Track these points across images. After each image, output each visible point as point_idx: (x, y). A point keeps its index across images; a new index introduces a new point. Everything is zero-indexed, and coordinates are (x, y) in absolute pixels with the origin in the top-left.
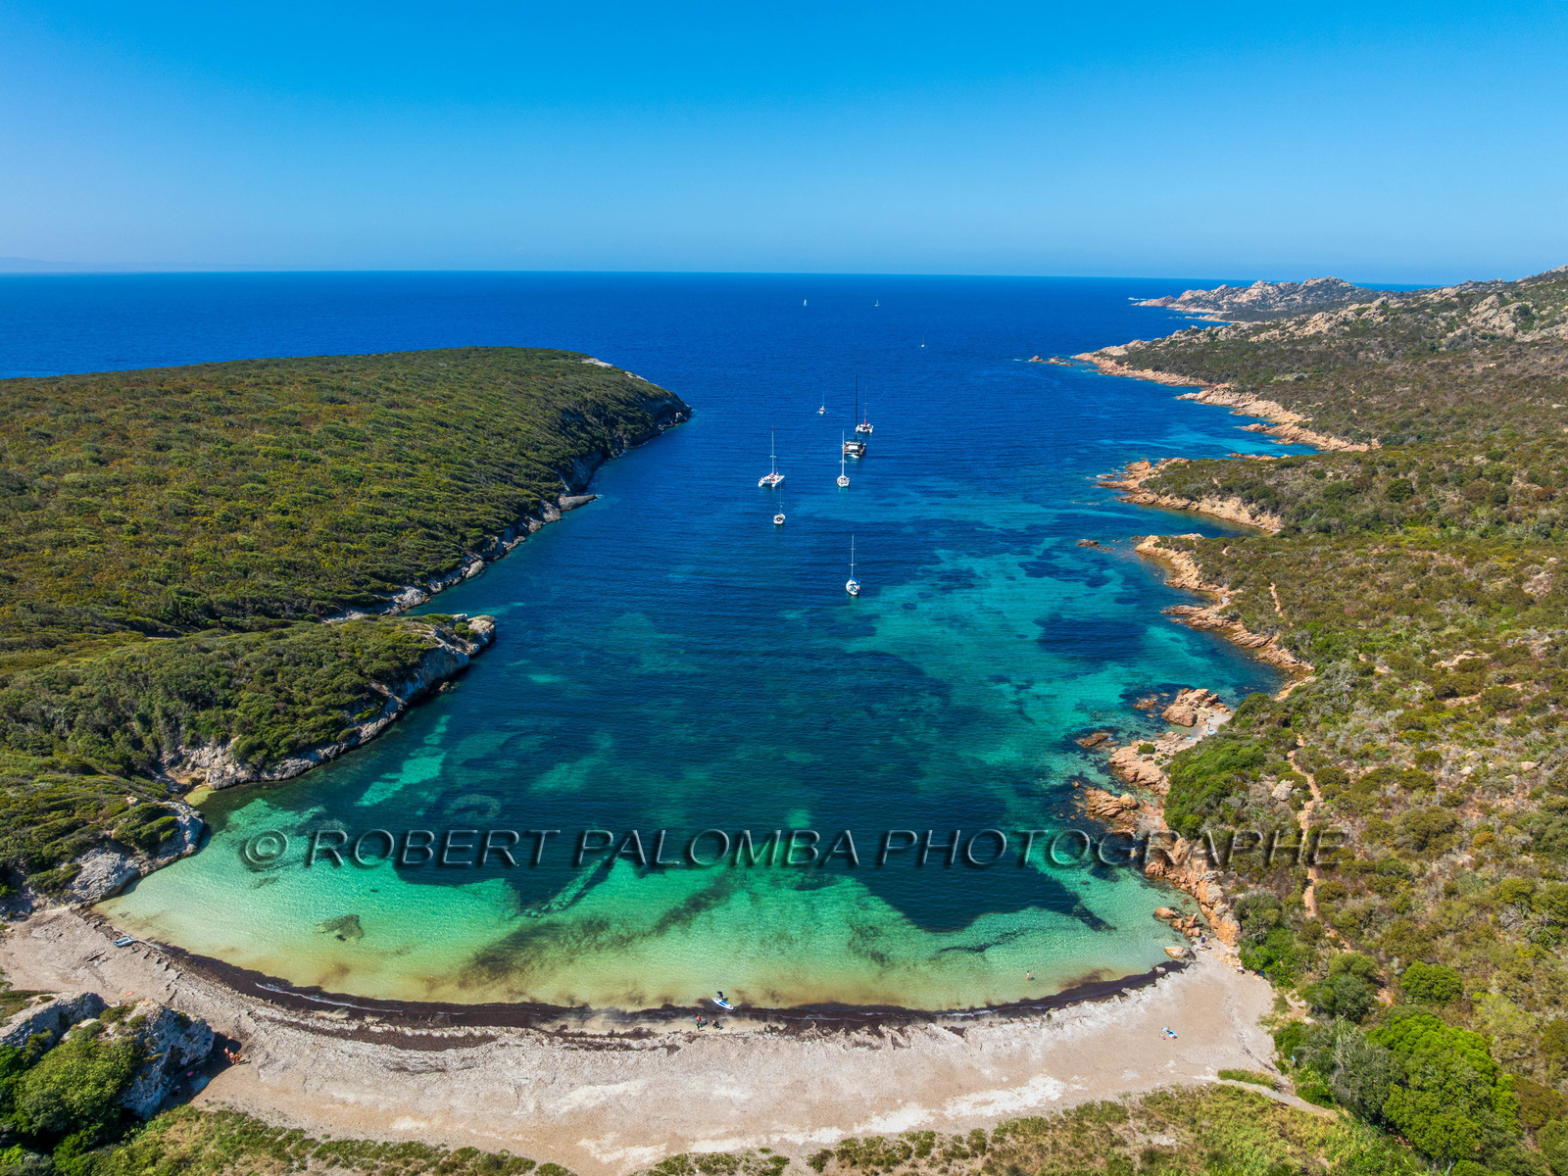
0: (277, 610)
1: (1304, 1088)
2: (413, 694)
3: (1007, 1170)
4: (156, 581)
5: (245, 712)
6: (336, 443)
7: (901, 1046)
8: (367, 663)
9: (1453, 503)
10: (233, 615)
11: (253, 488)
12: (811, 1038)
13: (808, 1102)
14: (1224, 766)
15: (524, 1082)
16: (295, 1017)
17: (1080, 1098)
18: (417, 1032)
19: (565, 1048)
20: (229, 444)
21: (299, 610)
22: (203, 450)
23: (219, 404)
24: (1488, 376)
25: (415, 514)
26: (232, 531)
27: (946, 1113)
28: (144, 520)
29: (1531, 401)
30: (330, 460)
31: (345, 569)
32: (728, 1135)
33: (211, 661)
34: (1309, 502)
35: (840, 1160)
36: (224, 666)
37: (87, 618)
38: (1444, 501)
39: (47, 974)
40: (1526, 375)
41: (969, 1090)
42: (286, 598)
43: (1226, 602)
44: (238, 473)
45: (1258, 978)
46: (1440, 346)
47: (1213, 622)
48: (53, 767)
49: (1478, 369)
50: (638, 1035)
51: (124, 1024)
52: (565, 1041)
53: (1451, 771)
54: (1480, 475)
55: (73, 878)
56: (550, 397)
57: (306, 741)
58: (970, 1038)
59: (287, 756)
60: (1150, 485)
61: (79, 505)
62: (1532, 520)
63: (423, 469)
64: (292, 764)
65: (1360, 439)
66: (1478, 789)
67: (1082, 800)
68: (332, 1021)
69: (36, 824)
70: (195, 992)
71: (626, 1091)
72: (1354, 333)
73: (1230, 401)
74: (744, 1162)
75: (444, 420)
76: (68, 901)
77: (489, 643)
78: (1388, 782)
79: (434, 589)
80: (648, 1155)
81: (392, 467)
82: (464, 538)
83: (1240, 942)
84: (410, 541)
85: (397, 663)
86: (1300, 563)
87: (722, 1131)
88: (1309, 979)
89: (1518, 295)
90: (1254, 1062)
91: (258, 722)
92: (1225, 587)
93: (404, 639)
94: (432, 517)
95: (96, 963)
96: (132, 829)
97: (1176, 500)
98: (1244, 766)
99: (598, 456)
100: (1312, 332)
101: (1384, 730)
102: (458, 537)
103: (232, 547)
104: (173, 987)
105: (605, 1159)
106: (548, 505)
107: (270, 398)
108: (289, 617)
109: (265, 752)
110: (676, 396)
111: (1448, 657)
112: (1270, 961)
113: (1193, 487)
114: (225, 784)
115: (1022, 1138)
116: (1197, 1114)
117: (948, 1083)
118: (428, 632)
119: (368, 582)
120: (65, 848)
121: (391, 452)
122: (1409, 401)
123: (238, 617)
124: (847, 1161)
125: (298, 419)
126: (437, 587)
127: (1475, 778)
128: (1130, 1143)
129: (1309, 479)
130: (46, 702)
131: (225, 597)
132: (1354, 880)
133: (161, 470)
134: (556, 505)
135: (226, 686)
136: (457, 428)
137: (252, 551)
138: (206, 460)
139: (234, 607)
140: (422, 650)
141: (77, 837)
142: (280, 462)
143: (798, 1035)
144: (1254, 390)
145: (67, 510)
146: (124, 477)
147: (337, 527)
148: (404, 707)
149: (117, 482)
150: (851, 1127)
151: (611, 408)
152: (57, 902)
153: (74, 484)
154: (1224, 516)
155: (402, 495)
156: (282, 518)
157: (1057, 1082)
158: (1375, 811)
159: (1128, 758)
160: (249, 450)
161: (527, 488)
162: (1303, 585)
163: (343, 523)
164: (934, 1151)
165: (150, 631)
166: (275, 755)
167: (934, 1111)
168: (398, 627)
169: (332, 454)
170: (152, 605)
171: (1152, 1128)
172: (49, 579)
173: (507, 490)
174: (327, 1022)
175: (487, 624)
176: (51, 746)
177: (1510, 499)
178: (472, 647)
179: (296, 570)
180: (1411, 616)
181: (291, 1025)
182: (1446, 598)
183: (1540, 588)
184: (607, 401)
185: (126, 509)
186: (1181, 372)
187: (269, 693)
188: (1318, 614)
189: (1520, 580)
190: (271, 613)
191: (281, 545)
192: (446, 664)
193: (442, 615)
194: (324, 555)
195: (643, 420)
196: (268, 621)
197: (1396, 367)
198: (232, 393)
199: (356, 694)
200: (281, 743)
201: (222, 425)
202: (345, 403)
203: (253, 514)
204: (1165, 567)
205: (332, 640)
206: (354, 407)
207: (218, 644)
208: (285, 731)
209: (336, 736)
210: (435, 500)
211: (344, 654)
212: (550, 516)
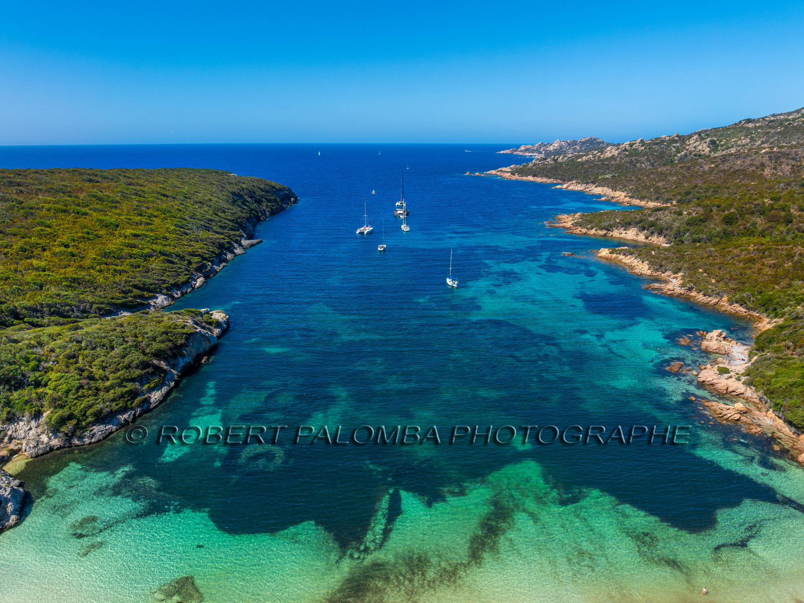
0: (68, 312)
2: (184, 367)
5: (54, 389)
6: (98, 204)
8: (148, 346)
9: (762, 224)
10: (33, 317)
11: (42, 230)
20: (21, 203)
21: (84, 311)
25: (158, 248)
26: (27, 258)
30: (94, 214)
31: (115, 283)
33: (21, 350)
34: (679, 227)
36: (32, 353)
38: (757, 223)
42: (74, 303)
44: (30, 221)
46: (675, 160)
54: (772, 209)
56: (223, 185)
57: (108, 409)
59: (94, 423)
60: (576, 224)
63: (157, 221)
64: (99, 430)
65: (667, 201)
72: (631, 155)
75: (165, 193)
77: (226, 328)
79: (176, 296)
81: (137, 219)
82: (190, 263)
84: (156, 264)
85: (170, 344)
89: (708, 135)
91: (67, 397)
92: (668, 273)
93: (173, 326)
94: (167, 249)
97: (599, 231)
99: (255, 220)
100: (610, 155)
102: (186, 262)
103: (29, 269)
106: (236, 245)
108: (77, 317)
109: (74, 422)
110: (290, 190)
113: (606, 224)
114: (40, 452)
118: (185, 321)
119: (131, 291)
121: (135, 210)
122: (679, 184)
123: (38, 317)
125: (69, 189)
126: (177, 294)
131: (26, 303)
134: (240, 245)
135: (36, 369)
136: (174, 198)
137: (44, 271)
139: (34, 310)
140: (186, 334)
142: (59, 214)
144: (593, 183)
147: (106, 255)
148: (179, 377)
151: (258, 193)
154: (629, 238)
155: (146, 236)
156: (65, 249)
159: (712, 377)
160: (36, 206)
161: (222, 234)
163: (109, 253)
166: (84, 423)
168: (165, 318)
169: (95, 210)
173: (210, 235)
175: (223, 315)
178: (217, 331)
179: (79, 284)
184: (255, 189)
187: (73, 373)
190: (64, 314)
191: (66, 267)
192: (203, 343)
193: (193, 310)
194: (98, 274)
195: (275, 201)
196: (61, 320)
197: (662, 169)
199: (143, 369)
200: (88, 413)
201: (15, 192)
202: (99, 182)
203: (43, 247)
204: (623, 265)
205: (118, 329)
206: (106, 185)
207: (25, 336)
208: (90, 403)
209: (132, 403)
210: (167, 239)
211: (130, 339)
212: (238, 251)
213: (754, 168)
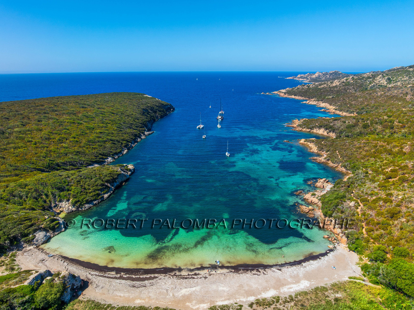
0: (76, 164)
1: (371, 280)
2: (116, 186)
3: (300, 305)
4: (43, 157)
5: (73, 192)
6: (86, 119)
7: (266, 274)
8: (104, 178)
9: (379, 129)
10: (64, 166)
11: (66, 132)
12: (242, 273)
13: (244, 290)
14: (336, 198)
15: (168, 288)
16: (102, 274)
17: (315, 286)
18: (136, 277)
19: (177, 279)
20: (58, 120)
21: (81, 164)
22: (51, 121)
23: (53, 109)
24: (382, 96)
25: (109, 138)
26: (61, 143)
27: (281, 291)
28: (38, 141)
29: (393, 102)
30: (85, 124)
31: (92, 153)
32: (225, 300)
33: (63, 179)
34: (342, 129)
35: (256, 305)
36: (67, 180)
37: (26, 168)
38: (377, 128)
39: (31, 265)
40: (391, 95)
41: (285, 285)
42: (78, 161)
43: (325, 156)
44: (61, 127)
45: (353, 253)
46: (368, 88)
47: (323, 161)
48: (24, 208)
49: (379, 94)
50: (196, 274)
51: (60, 278)
52: (177, 277)
53: (396, 198)
54: (386, 121)
55: (34, 239)
56: (139, 106)
57: (90, 199)
58: (283, 271)
59: (86, 204)
60: (300, 126)
61: (19, 137)
62: (400, 133)
63: (109, 125)
64: (87, 206)
65: (351, 113)
66: (404, 202)
67: (299, 208)
68: (112, 275)
69: (22, 224)
70: (73, 268)
71: (196, 290)
72: (346, 85)
73: (315, 103)
74: (231, 307)
75: (113, 112)
76: (33, 245)
77: (133, 172)
78: (380, 201)
79: (116, 158)
80: (206, 306)
81: (101, 125)
82: (122, 144)
83: (348, 243)
84: (108, 145)
85: (112, 178)
86: (343, 145)
87: (223, 299)
88: (367, 252)
89: (387, 75)
90: (357, 274)
91: (77, 195)
92: (324, 152)
93: (113, 171)
94: (113, 138)
95: (44, 262)
96: (48, 225)
97: (307, 129)
98: (341, 198)
99: (153, 121)
100: (335, 85)
101: (375, 188)
102: (120, 143)
103: (62, 148)
104: (67, 267)
105: (194, 308)
106: (142, 134)
107: (66, 107)
108: (79, 166)
109: (80, 203)
110: (171, 105)
111: (387, 168)
112: (356, 248)
113: (311, 126)
114: (69, 212)
115: (302, 297)
116: (346, 288)
117: (279, 284)
118: (118, 169)
119: (98, 156)
120: (31, 231)
121: (101, 121)
122: (362, 103)
123: (65, 166)
124: (258, 305)
125: (75, 112)
127: (403, 199)
128: (330, 296)
129: (342, 123)
130: (20, 191)
131: (61, 161)
132: (375, 226)
133: (41, 127)
134: (144, 134)
135: (68, 185)
136: (117, 114)
137: (67, 148)
138: (52, 124)
139: (64, 164)
140: (118, 174)
141: (34, 228)
142: (72, 124)
143: (238, 273)
144: (322, 100)
145: (16, 139)
146: (30, 129)
147: (89, 141)
148: (114, 189)
149: (29, 130)
150: (257, 296)
151: (155, 108)
152: (30, 245)
153: (17, 131)
154: (320, 133)
155: (105, 133)
156: (74, 139)
157: (307, 282)
158: (378, 208)
159: (309, 197)
160: (63, 121)
161: (136, 130)
162: (345, 151)
163: (91, 140)
164: (280, 301)
165: (43, 171)
166: (82, 203)
167: (278, 291)
168: (110, 168)
169: (85, 122)
170: (42, 164)
171: (335, 292)
172: (14, 157)
173: (131, 130)
174: (111, 275)
175: (133, 166)
176: (22, 203)
177: (394, 127)
178: (129, 173)
179: (79, 153)
180: (375, 158)
181: (101, 276)
182: (383, 153)
183: (407, 150)
184: (154, 106)
185: (32, 138)
186: (301, 96)
187: (79, 187)
188: (350, 158)
189: (402, 148)
190: (75, 165)
191: (75, 147)
192: (124, 178)
193: (121, 165)
194: (86, 149)
195: (163, 111)
196: (73, 167)
197: (358, 94)
198: (56, 106)
199: (102, 186)
200: (84, 200)
201: (55, 114)
202: (86, 108)
203: (66, 138)
204: (308, 147)
205: (94, 172)
206: (89, 109)
207: (64, 174)
208: (85, 197)
209: (98, 198)
210: (113, 134)
211: (98, 176)
212: (143, 137)
213: (402, 95)
